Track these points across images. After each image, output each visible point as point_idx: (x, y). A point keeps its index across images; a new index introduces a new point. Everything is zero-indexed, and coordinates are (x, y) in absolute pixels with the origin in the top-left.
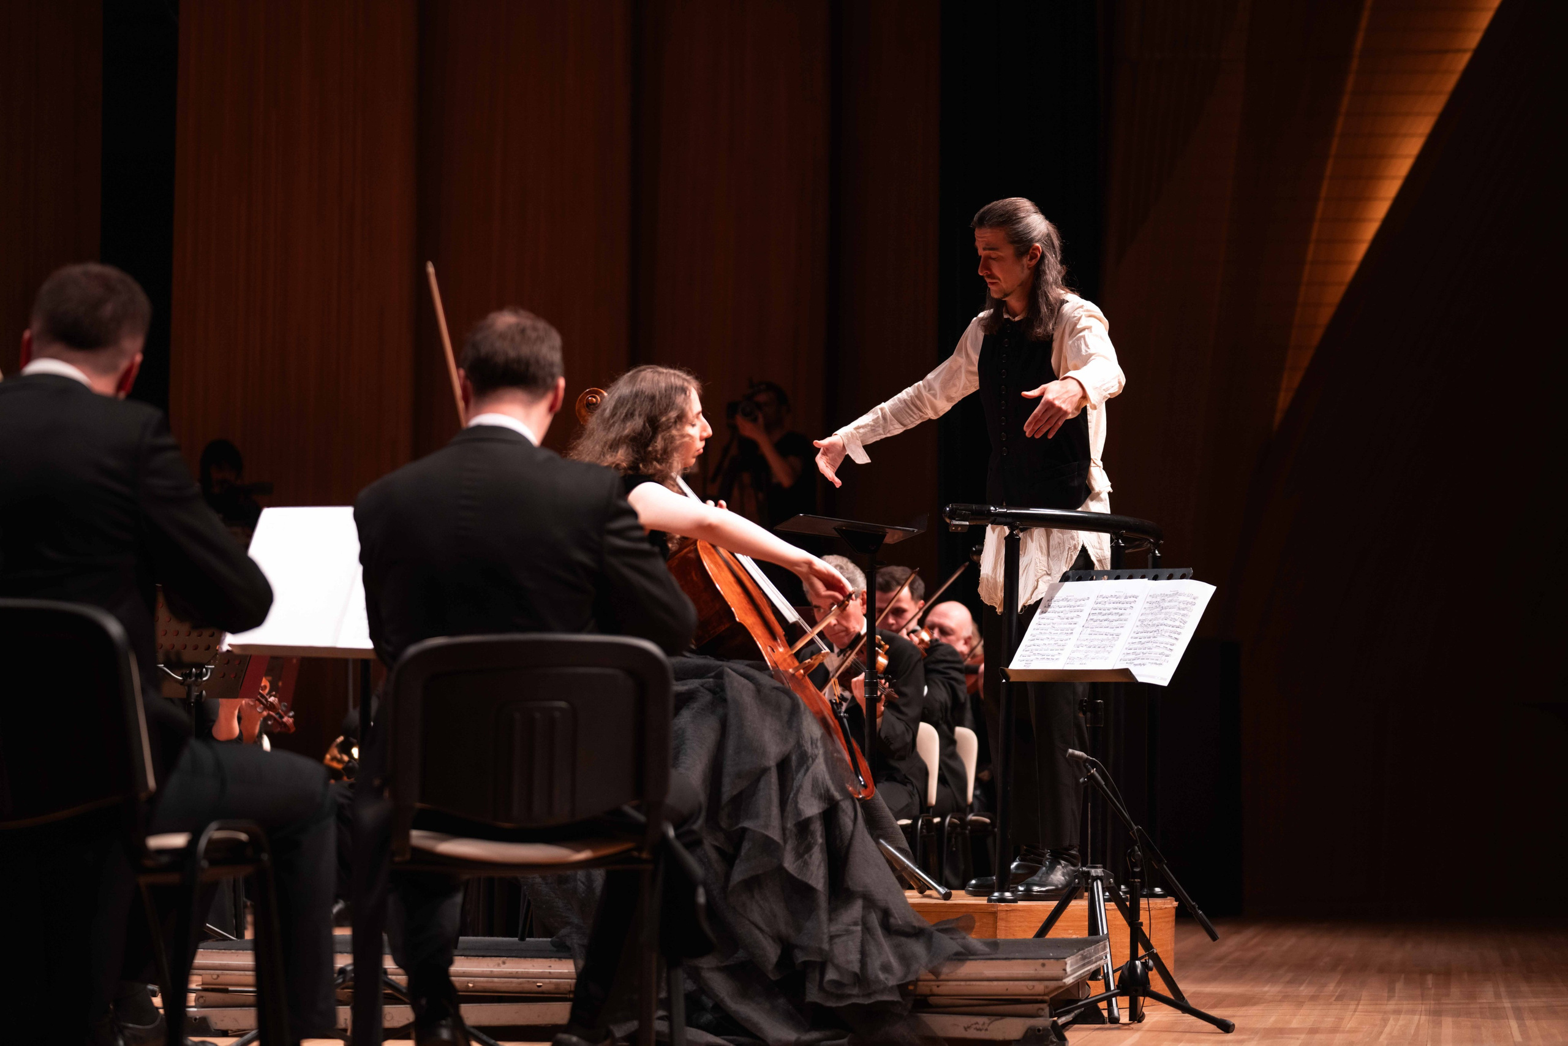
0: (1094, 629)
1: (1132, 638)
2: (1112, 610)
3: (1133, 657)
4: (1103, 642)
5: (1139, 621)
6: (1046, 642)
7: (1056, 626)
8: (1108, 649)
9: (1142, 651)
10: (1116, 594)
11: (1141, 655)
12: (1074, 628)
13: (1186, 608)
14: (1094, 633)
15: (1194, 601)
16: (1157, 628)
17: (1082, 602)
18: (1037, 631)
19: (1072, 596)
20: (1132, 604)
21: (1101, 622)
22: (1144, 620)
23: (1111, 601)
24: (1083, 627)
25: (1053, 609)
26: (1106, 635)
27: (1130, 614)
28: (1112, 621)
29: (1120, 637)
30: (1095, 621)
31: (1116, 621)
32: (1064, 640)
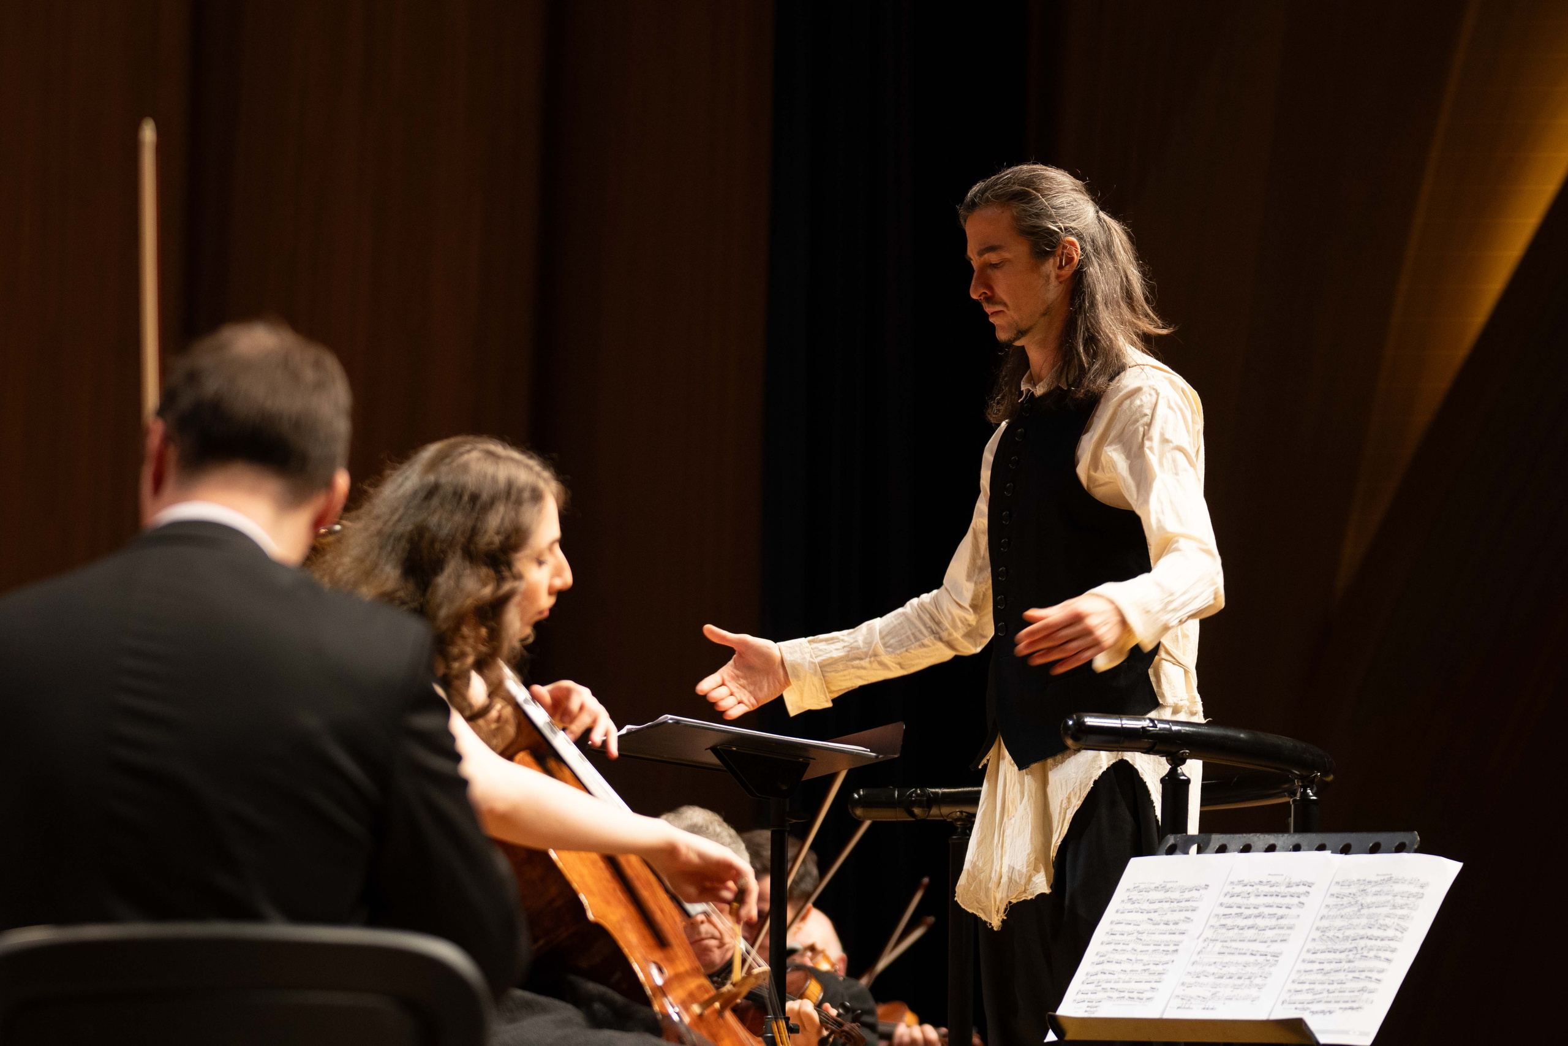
0: (1228, 944)
1: (1304, 961)
2: (1262, 909)
3: (1310, 997)
4: (1249, 969)
5: (1317, 929)
6: (1127, 966)
7: (1144, 937)
8: (1258, 981)
9: (1327, 986)
10: (1270, 878)
11: (1325, 994)
12: (1181, 942)
13: (1407, 904)
14: (1233, 951)
15: (1421, 891)
16: (1354, 944)
17: (1195, 894)
18: (1108, 945)
19: (1174, 882)
20: (1299, 897)
21: (1241, 931)
22: (1327, 928)
23: (1259, 891)
24: (1205, 940)
25: (1136, 906)
26: (1252, 954)
27: (1298, 916)
28: (1264, 930)
29: (1280, 959)
30: (1228, 929)
31: (1270, 929)
32: (1163, 964)
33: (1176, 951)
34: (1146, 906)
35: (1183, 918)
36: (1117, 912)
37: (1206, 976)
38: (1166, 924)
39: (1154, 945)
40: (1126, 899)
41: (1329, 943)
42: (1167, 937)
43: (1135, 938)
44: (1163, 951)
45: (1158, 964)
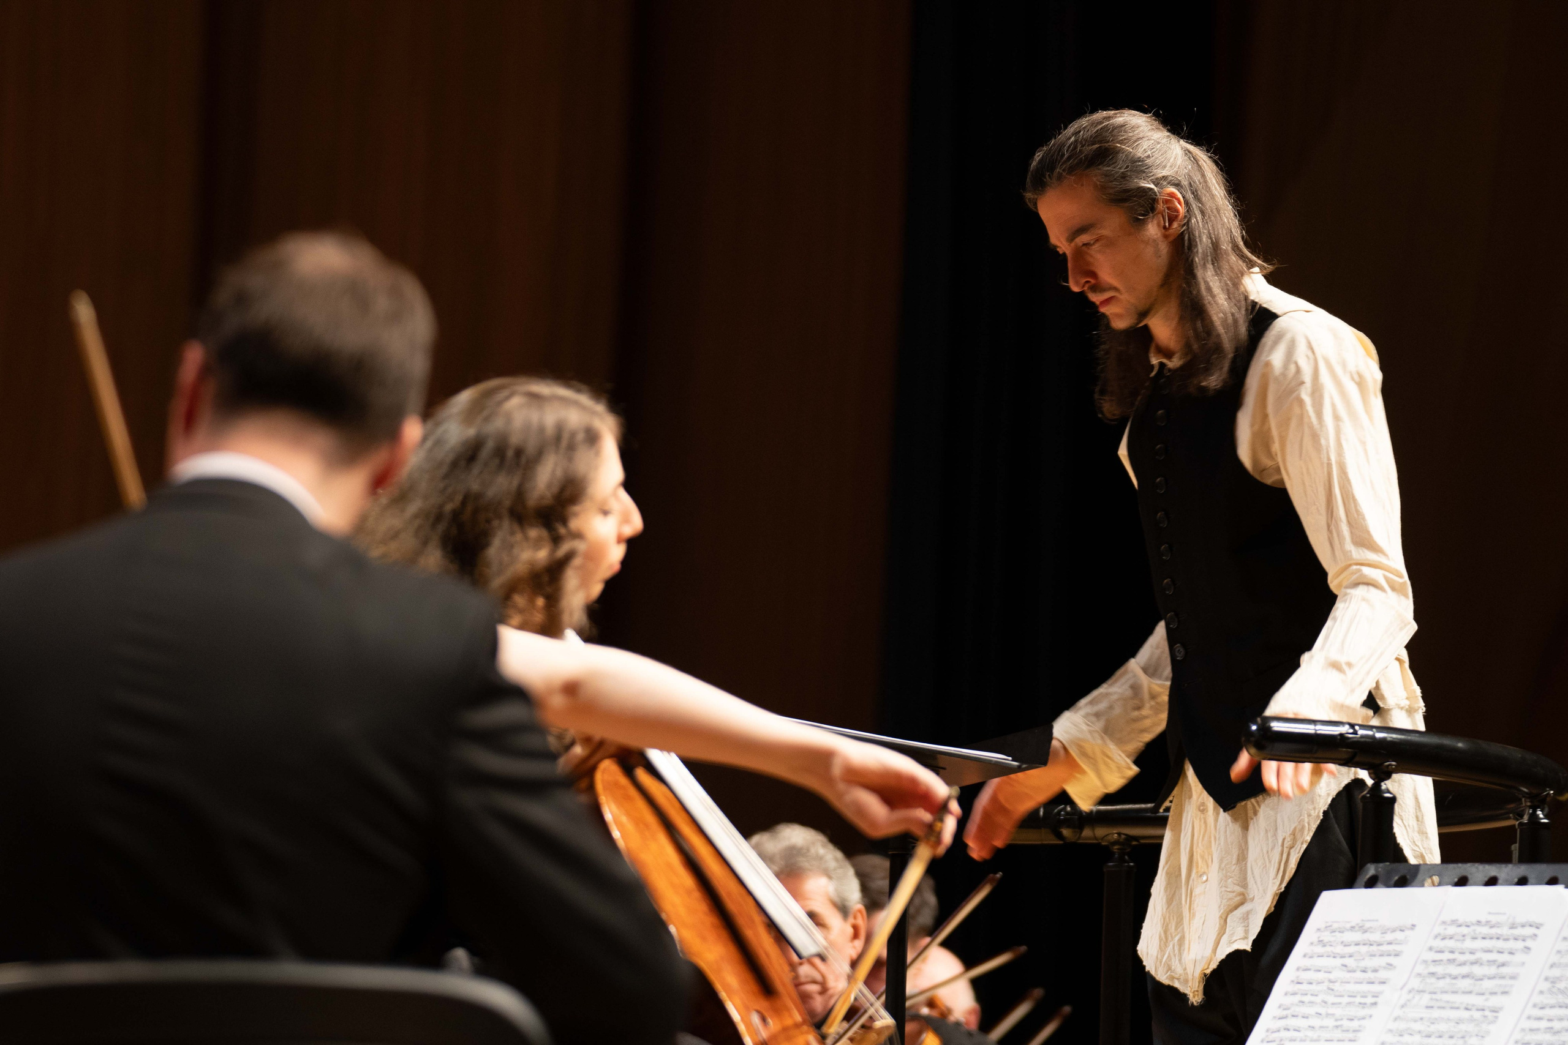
0: (1438, 996)
1: (1529, 1018)
2: (1479, 955)
4: (1463, 1027)
5: (1546, 979)
6: (1313, 1022)
7: (1337, 986)
10: (1490, 917)
12: (1381, 993)
14: (1438, 1003)
17: (1399, 935)
18: (1292, 996)
19: (1373, 920)
20: (1524, 940)
21: (1454, 981)
22: (1558, 978)
23: (1477, 932)
24: (1410, 992)
25: (1328, 949)
26: (1467, 1009)
27: (1523, 963)
28: (1481, 979)
29: (1500, 1015)
30: (1438, 979)
31: (1489, 978)
32: (1359, 1019)
33: (1375, 1004)
34: (1339, 949)
35: (1384, 964)
36: (1305, 956)
37: (1411, 1034)
38: (1364, 971)
39: (1349, 996)
40: (1315, 940)
41: (1560, 996)
42: (1365, 987)
43: (1325, 988)
44: (1360, 1003)
45: (1352, 1020)
